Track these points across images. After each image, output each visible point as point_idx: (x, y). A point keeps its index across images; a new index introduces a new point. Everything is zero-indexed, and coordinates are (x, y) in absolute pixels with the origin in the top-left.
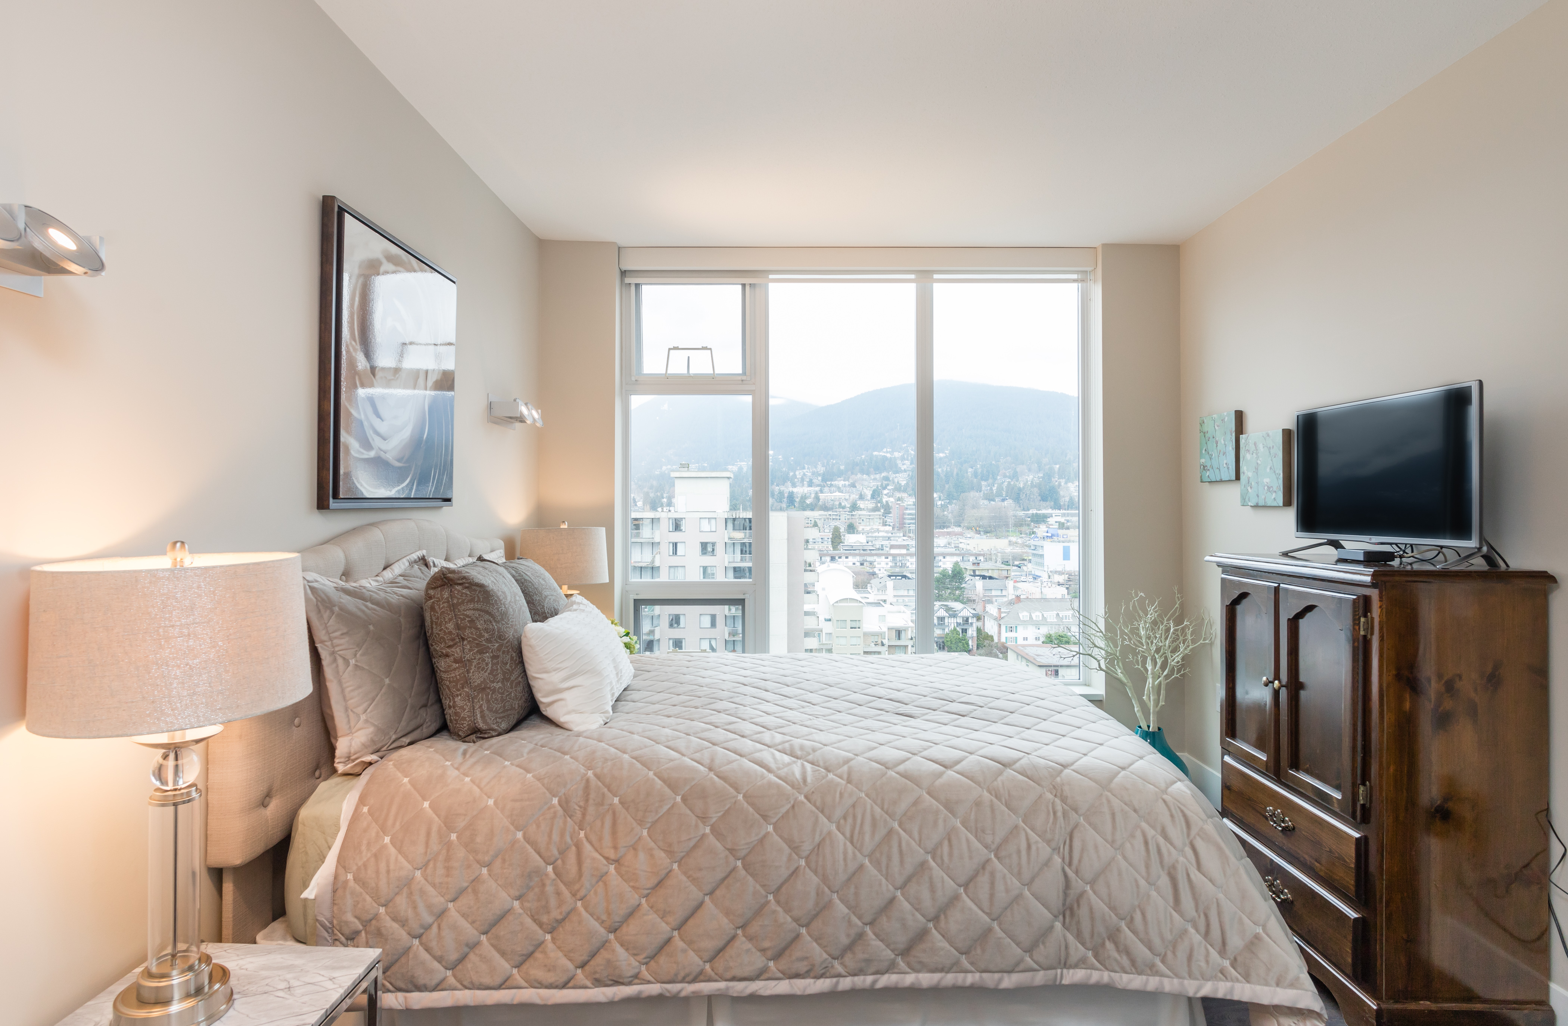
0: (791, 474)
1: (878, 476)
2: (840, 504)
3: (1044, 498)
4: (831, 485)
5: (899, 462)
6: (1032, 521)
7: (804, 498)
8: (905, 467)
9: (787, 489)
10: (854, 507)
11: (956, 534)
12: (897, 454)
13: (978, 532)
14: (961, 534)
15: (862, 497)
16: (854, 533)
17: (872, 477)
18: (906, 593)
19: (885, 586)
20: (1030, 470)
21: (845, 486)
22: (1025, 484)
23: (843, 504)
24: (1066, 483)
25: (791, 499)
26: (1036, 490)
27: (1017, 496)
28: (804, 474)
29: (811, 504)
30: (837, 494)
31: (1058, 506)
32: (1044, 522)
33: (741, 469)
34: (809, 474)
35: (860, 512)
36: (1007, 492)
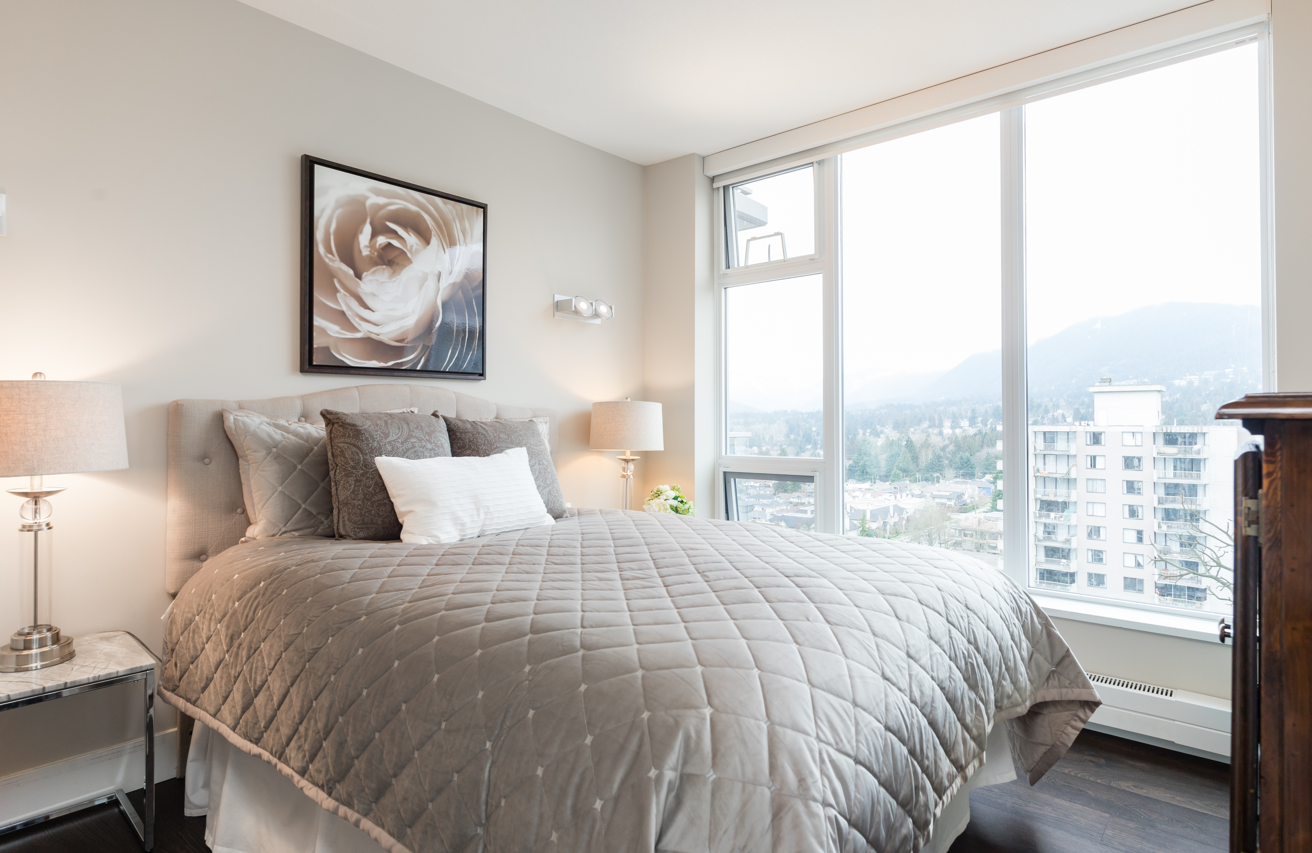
33: (1191, 382)
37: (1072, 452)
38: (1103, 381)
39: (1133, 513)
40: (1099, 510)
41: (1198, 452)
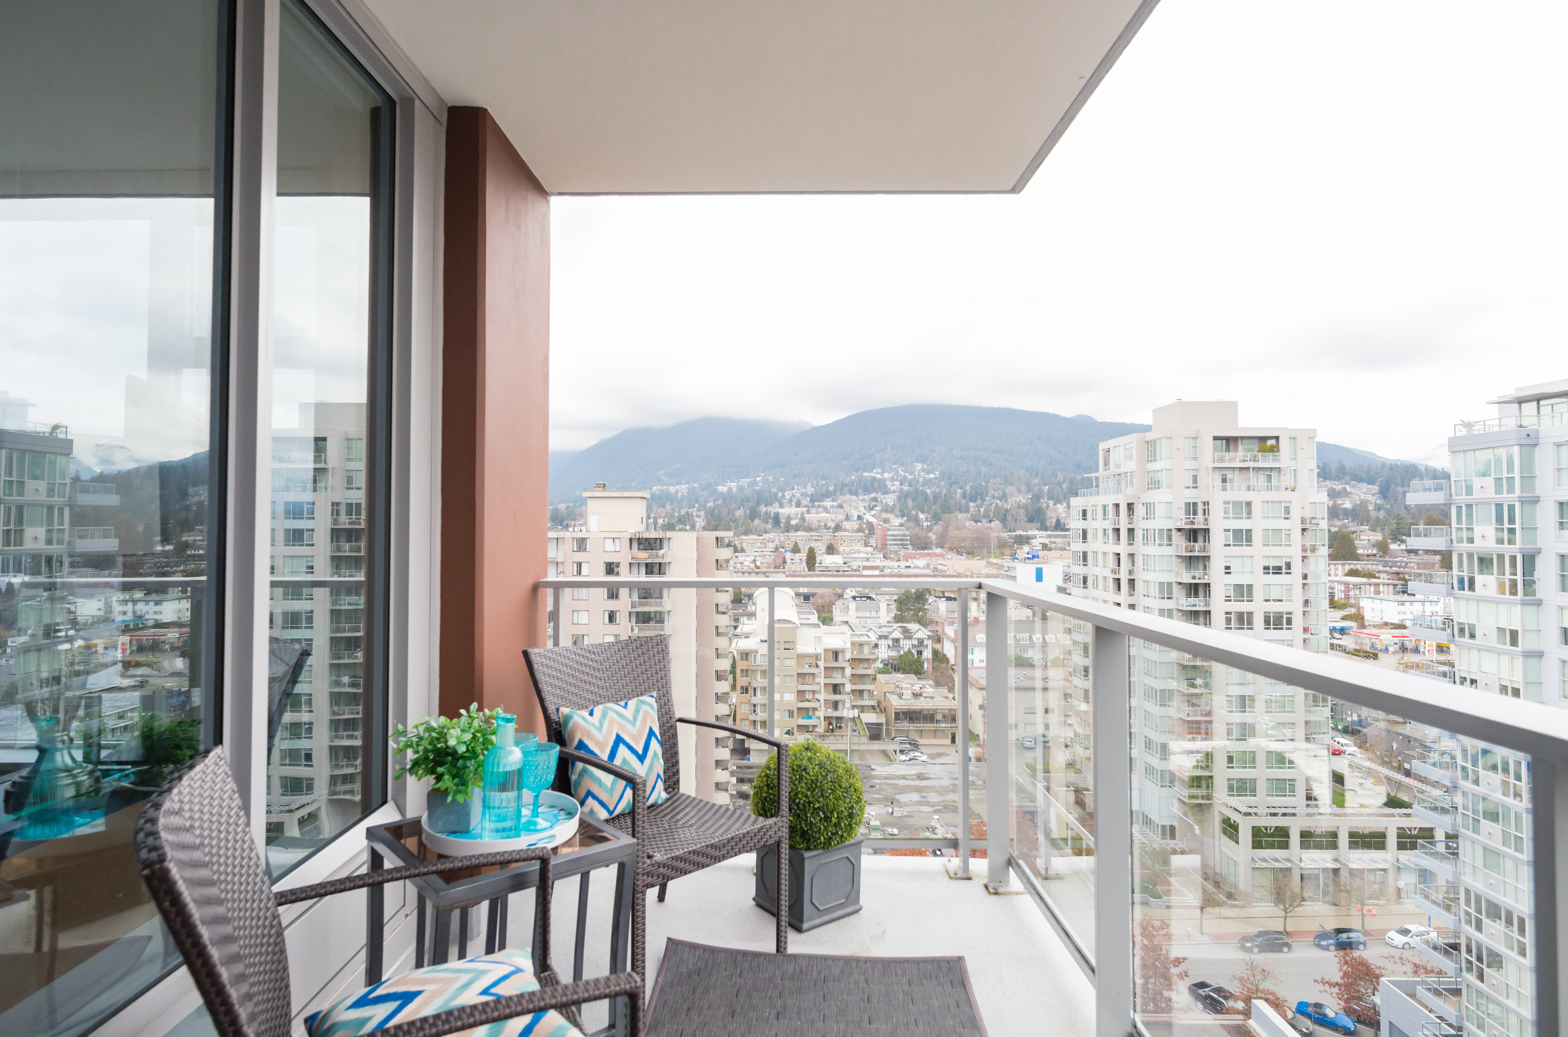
0: (780, 495)
1: (866, 497)
2: (826, 525)
3: (1031, 520)
4: (819, 506)
5: (888, 483)
6: (1015, 543)
7: (789, 518)
8: (894, 488)
9: (774, 509)
10: (838, 528)
11: (937, 555)
12: (886, 475)
13: (959, 553)
14: (942, 555)
15: (848, 518)
16: (833, 554)
17: (861, 498)
18: (868, 615)
19: (848, 608)
20: (1019, 491)
21: (832, 507)
22: (1012, 505)
23: (829, 525)
24: (1055, 504)
25: (776, 519)
26: (1022, 511)
27: (1003, 517)
28: (793, 495)
29: (796, 525)
30: (824, 515)
31: (1044, 528)
32: (1028, 543)
33: (730, 489)
34: (799, 495)
35: (842, 533)
36: (994, 513)
37: (560, 560)
38: (598, 486)
39: (612, 617)
40: (583, 618)
41: (663, 557)
